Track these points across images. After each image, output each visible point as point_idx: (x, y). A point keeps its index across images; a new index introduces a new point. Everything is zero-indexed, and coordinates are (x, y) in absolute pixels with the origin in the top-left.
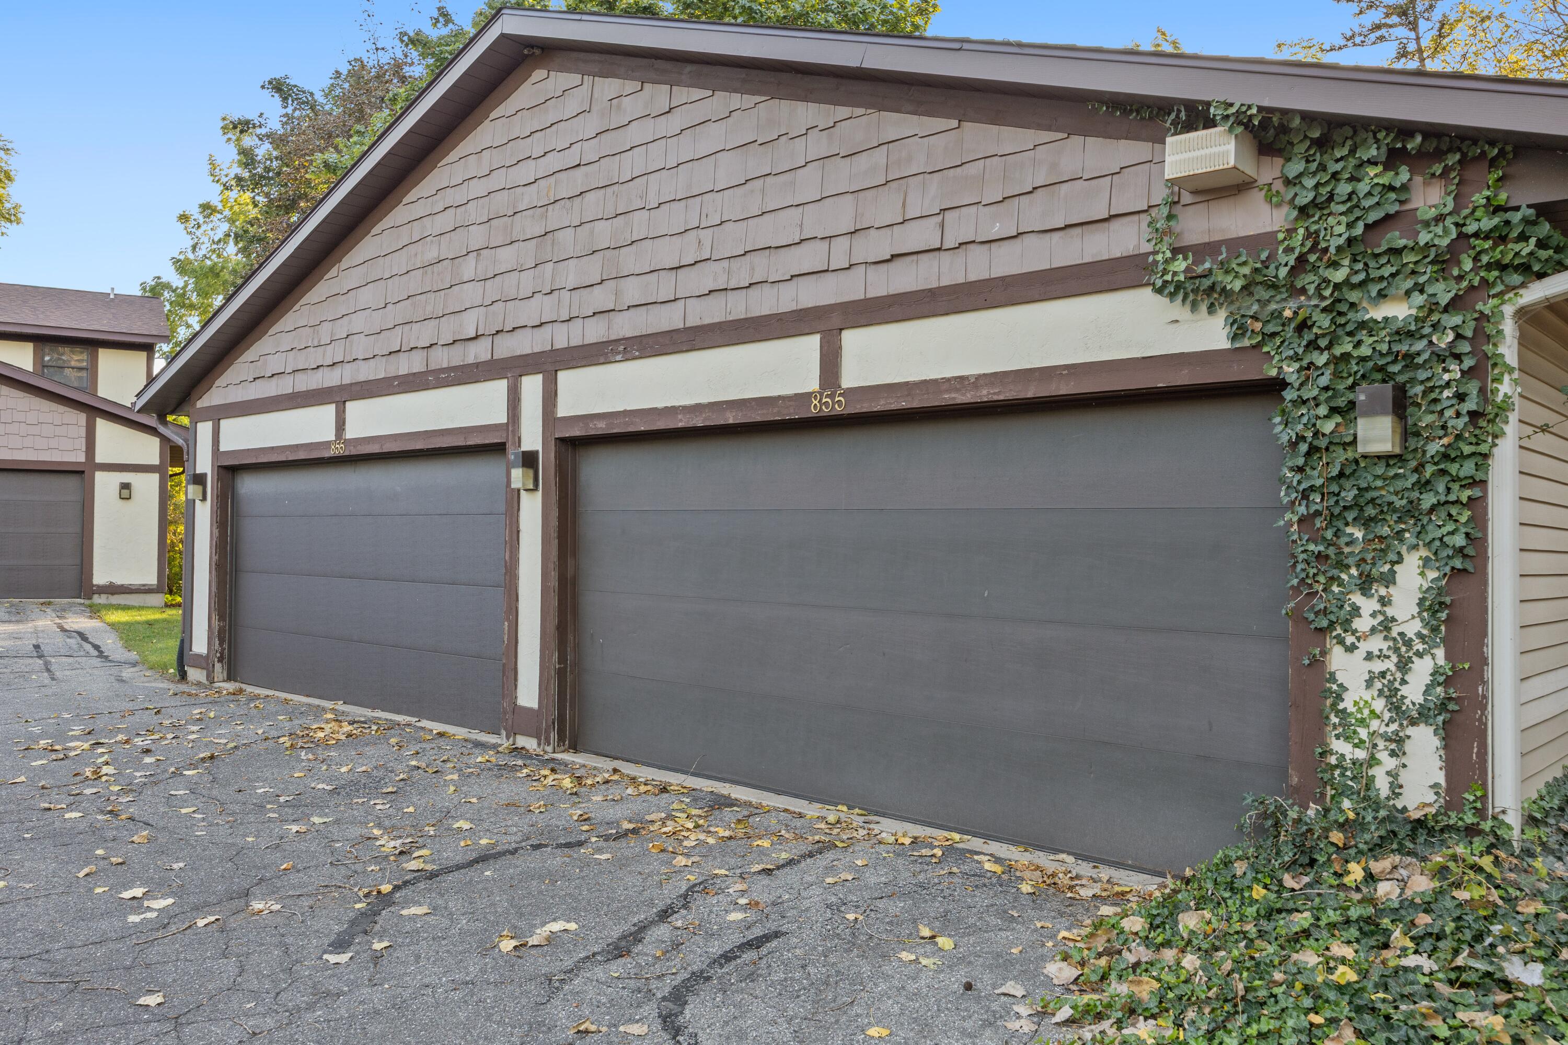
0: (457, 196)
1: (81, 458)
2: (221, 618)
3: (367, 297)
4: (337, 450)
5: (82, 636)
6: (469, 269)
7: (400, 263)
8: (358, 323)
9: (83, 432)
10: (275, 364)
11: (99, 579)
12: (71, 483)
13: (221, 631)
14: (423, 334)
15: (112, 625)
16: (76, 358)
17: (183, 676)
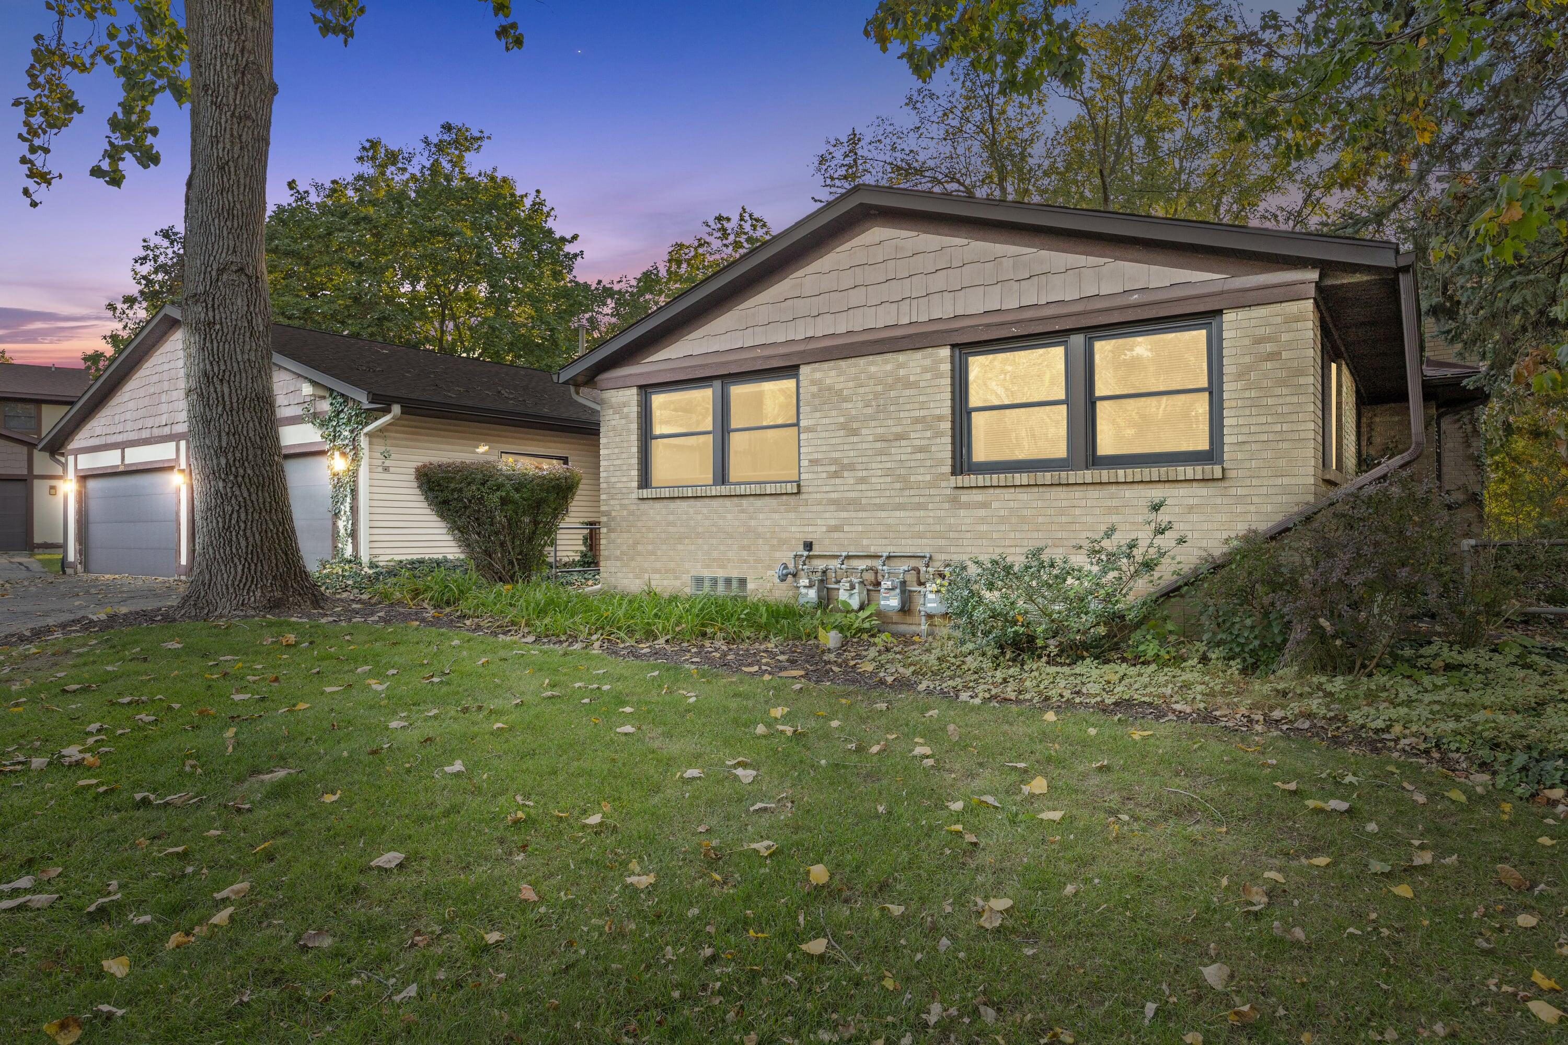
0: (159, 369)
1: (25, 472)
2: (80, 544)
3: (131, 405)
4: (121, 469)
5: (20, 564)
6: (164, 398)
7: (142, 393)
8: (128, 416)
9: (26, 457)
10: (98, 431)
11: (37, 539)
12: (19, 486)
13: (80, 551)
14: (149, 423)
15: (39, 560)
16: (31, 407)
17: (64, 572)
